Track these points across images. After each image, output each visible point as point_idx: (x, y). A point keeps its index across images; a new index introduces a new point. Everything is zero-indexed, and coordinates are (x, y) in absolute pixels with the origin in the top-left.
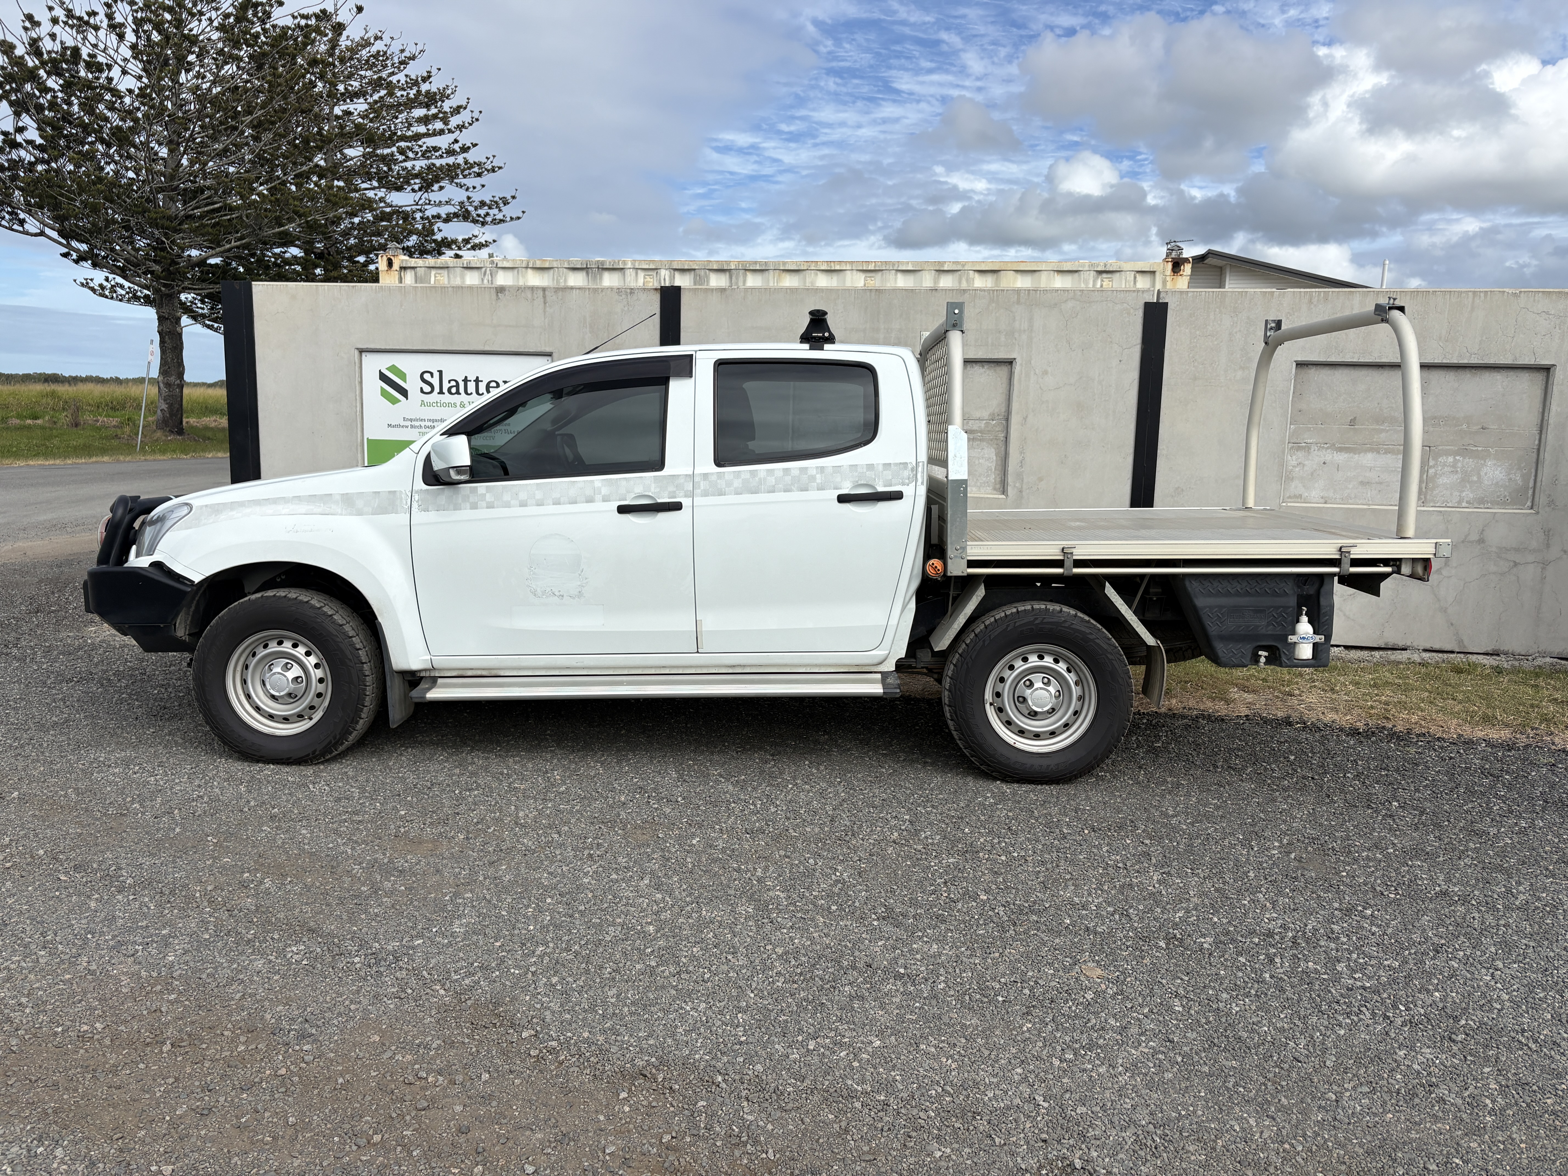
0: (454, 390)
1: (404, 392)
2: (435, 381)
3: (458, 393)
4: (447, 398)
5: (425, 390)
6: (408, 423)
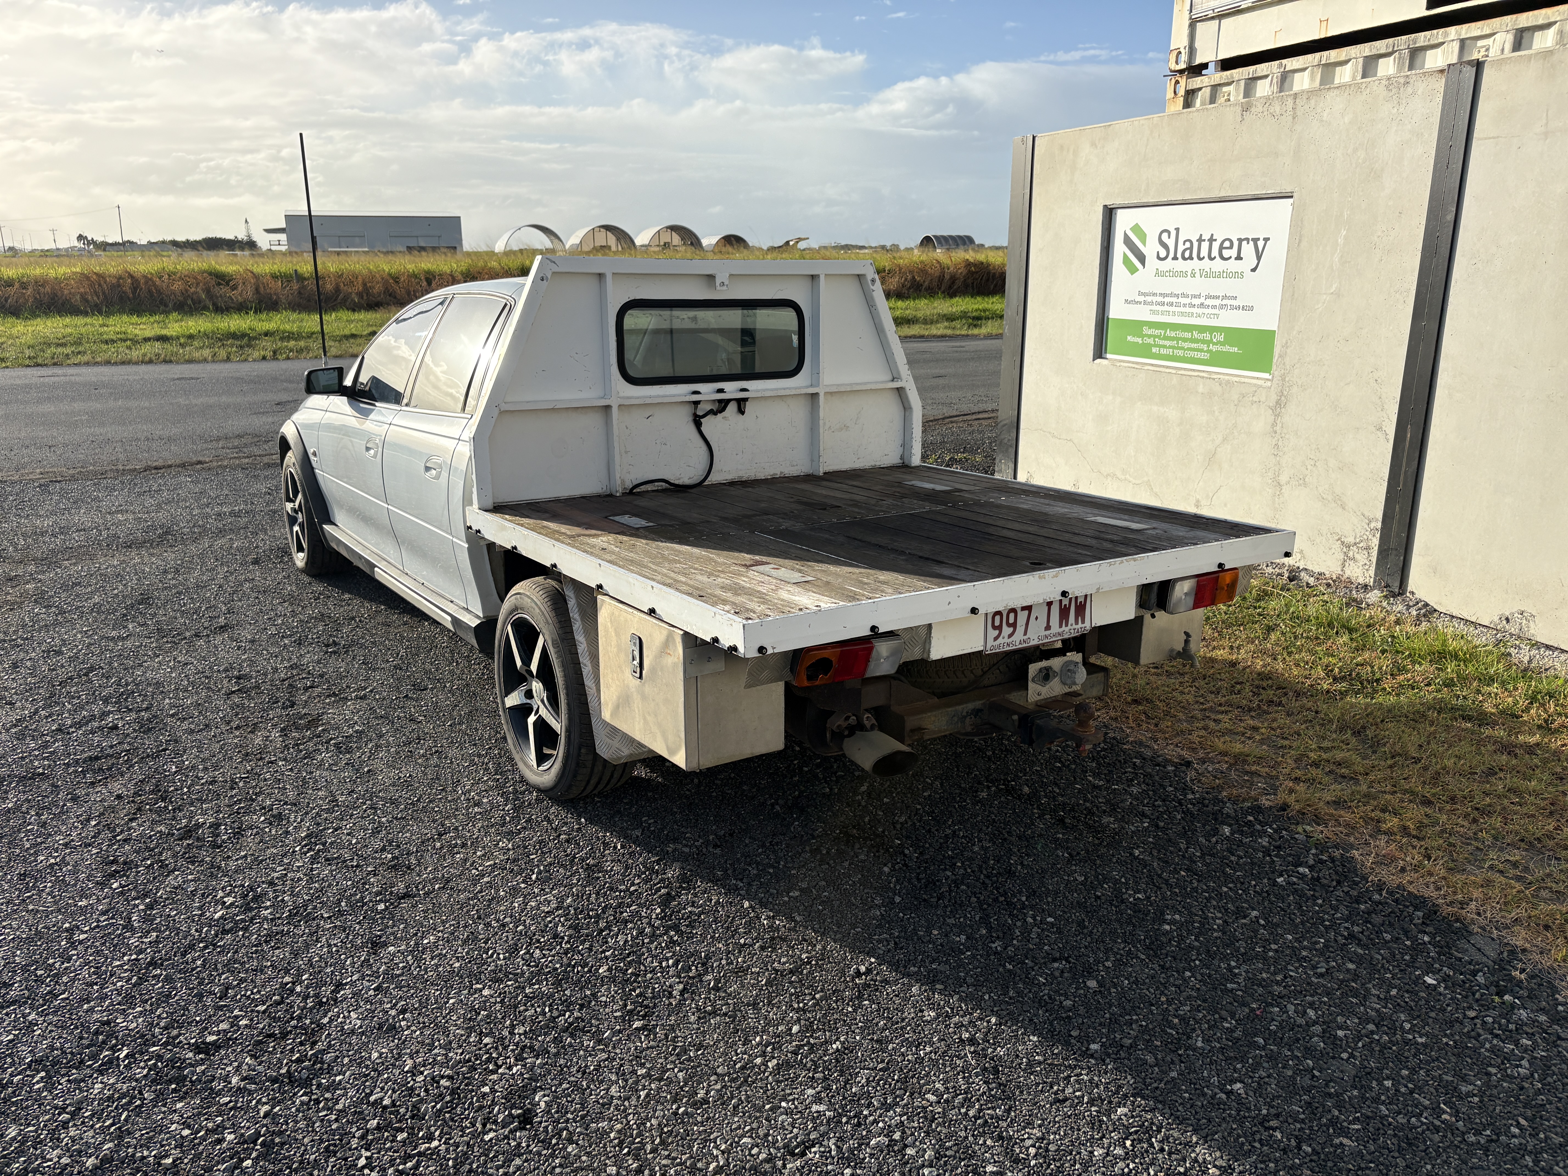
0: (1187, 255)
1: (1142, 259)
2: (1171, 243)
3: (1191, 258)
4: (1180, 264)
5: (1161, 255)
6: (1142, 298)
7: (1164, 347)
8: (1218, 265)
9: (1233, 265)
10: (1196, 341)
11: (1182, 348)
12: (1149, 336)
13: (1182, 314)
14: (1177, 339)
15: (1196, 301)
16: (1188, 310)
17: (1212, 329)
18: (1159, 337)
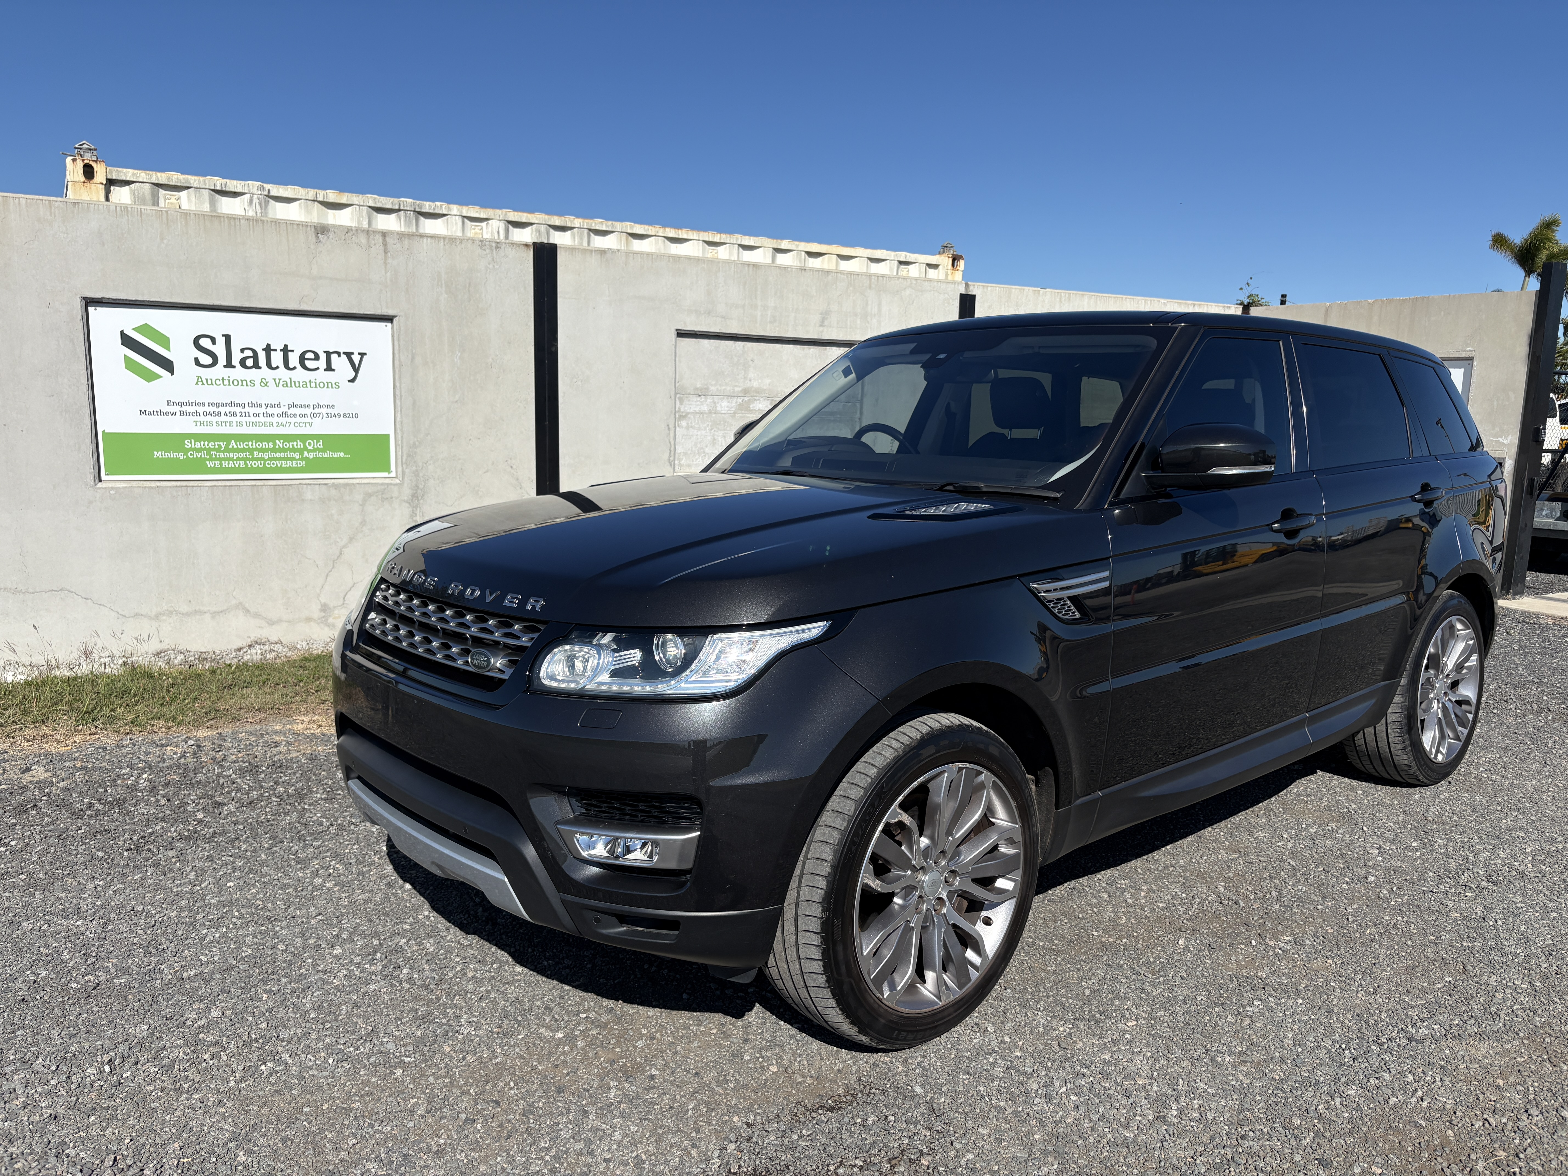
0: (250, 362)
1: (168, 365)
2: (219, 349)
3: (256, 366)
4: (238, 372)
5: (202, 362)
7: (229, 459)
8: (300, 374)
9: (322, 375)
10: (283, 450)
11: (262, 459)
12: (199, 450)
13: (254, 424)
14: (251, 451)
15: (276, 411)
16: (262, 419)
17: (304, 438)
18: (218, 450)
